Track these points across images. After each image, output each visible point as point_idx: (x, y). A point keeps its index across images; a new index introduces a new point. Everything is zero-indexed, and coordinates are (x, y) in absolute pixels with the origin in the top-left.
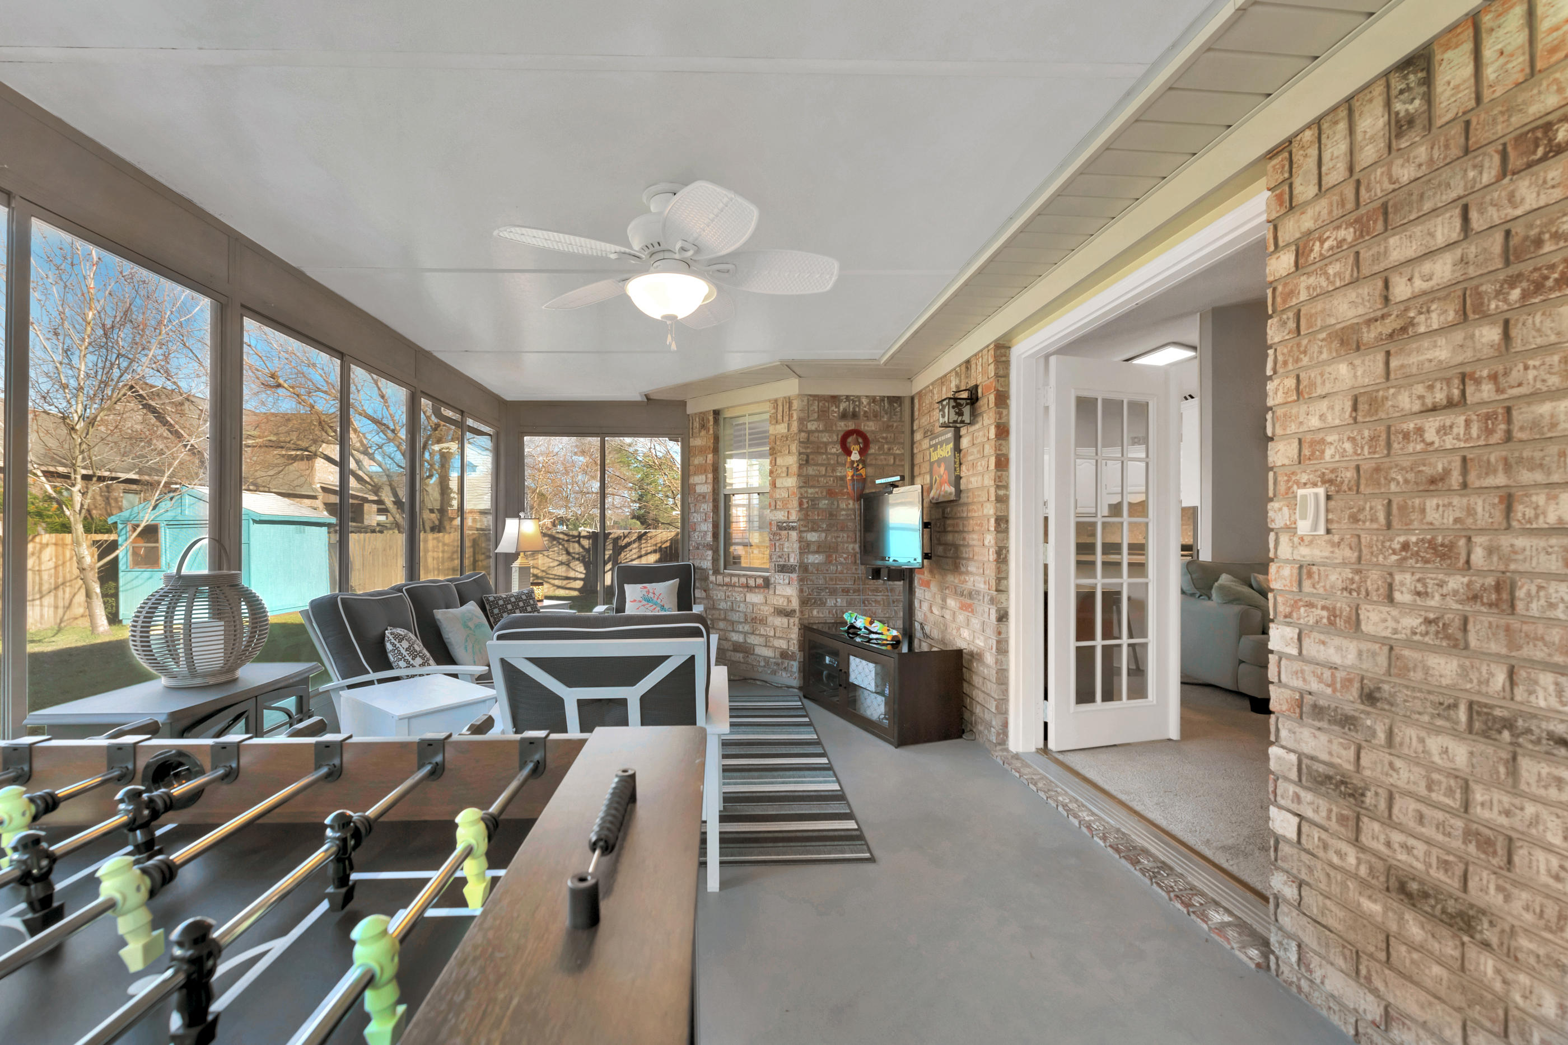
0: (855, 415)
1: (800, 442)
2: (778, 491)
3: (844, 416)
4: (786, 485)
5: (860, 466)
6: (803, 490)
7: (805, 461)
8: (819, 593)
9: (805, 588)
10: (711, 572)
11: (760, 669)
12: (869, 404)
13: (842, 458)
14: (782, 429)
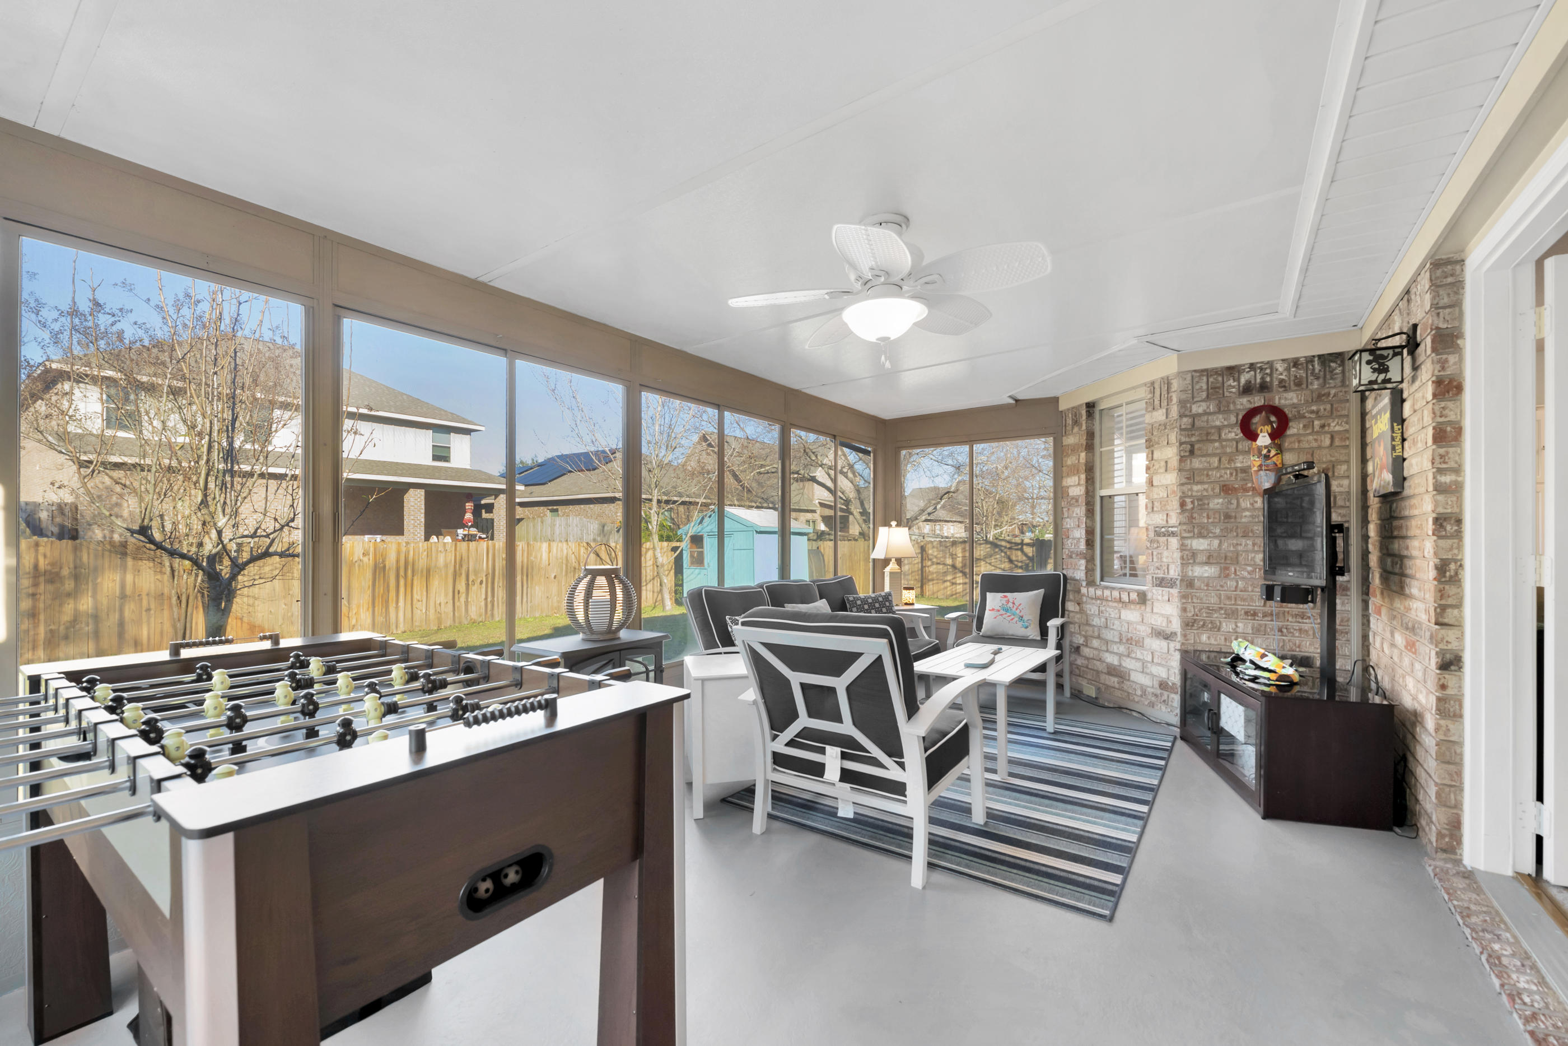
0: (1264, 387)
1: (1181, 430)
2: (1155, 490)
3: (1247, 390)
4: (1164, 482)
5: (1273, 452)
6: (1185, 488)
7: (1189, 451)
8: (1209, 615)
9: (1189, 607)
10: (1084, 584)
11: (1137, 699)
12: (1288, 369)
13: (1246, 444)
14: (1159, 415)
